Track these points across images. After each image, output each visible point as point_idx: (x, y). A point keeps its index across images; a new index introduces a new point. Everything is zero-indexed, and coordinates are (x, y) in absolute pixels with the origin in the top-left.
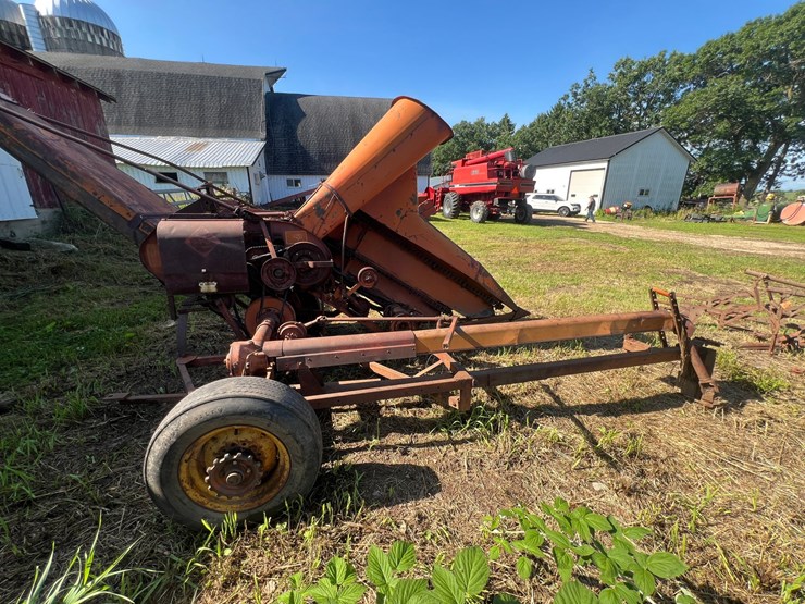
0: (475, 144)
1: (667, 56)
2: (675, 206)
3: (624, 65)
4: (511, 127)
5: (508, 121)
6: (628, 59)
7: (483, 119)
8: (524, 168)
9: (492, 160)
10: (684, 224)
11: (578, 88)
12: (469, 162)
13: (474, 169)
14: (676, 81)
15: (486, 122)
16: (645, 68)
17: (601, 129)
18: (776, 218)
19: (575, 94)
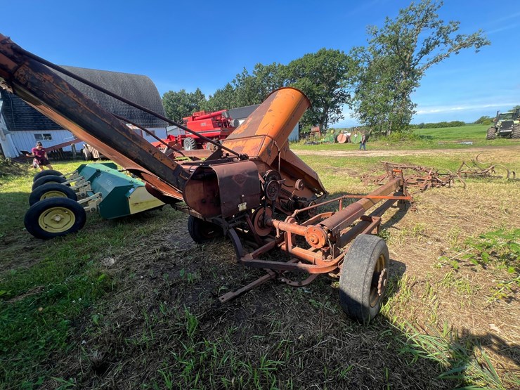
0: (182, 106)
1: (277, 65)
2: (298, 138)
3: (259, 67)
4: (202, 97)
5: (200, 92)
6: (260, 65)
7: (184, 91)
8: (233, 121)
9: (213, 116)
10: (304, 146)
11: (240, 77)
12: (197, 118)
13: (203, 122)
14: (283, 78)
15: (186, 92)
16: (269, 70)
17: (256, 99)
18: (336, 141)
19: (239, 80)
